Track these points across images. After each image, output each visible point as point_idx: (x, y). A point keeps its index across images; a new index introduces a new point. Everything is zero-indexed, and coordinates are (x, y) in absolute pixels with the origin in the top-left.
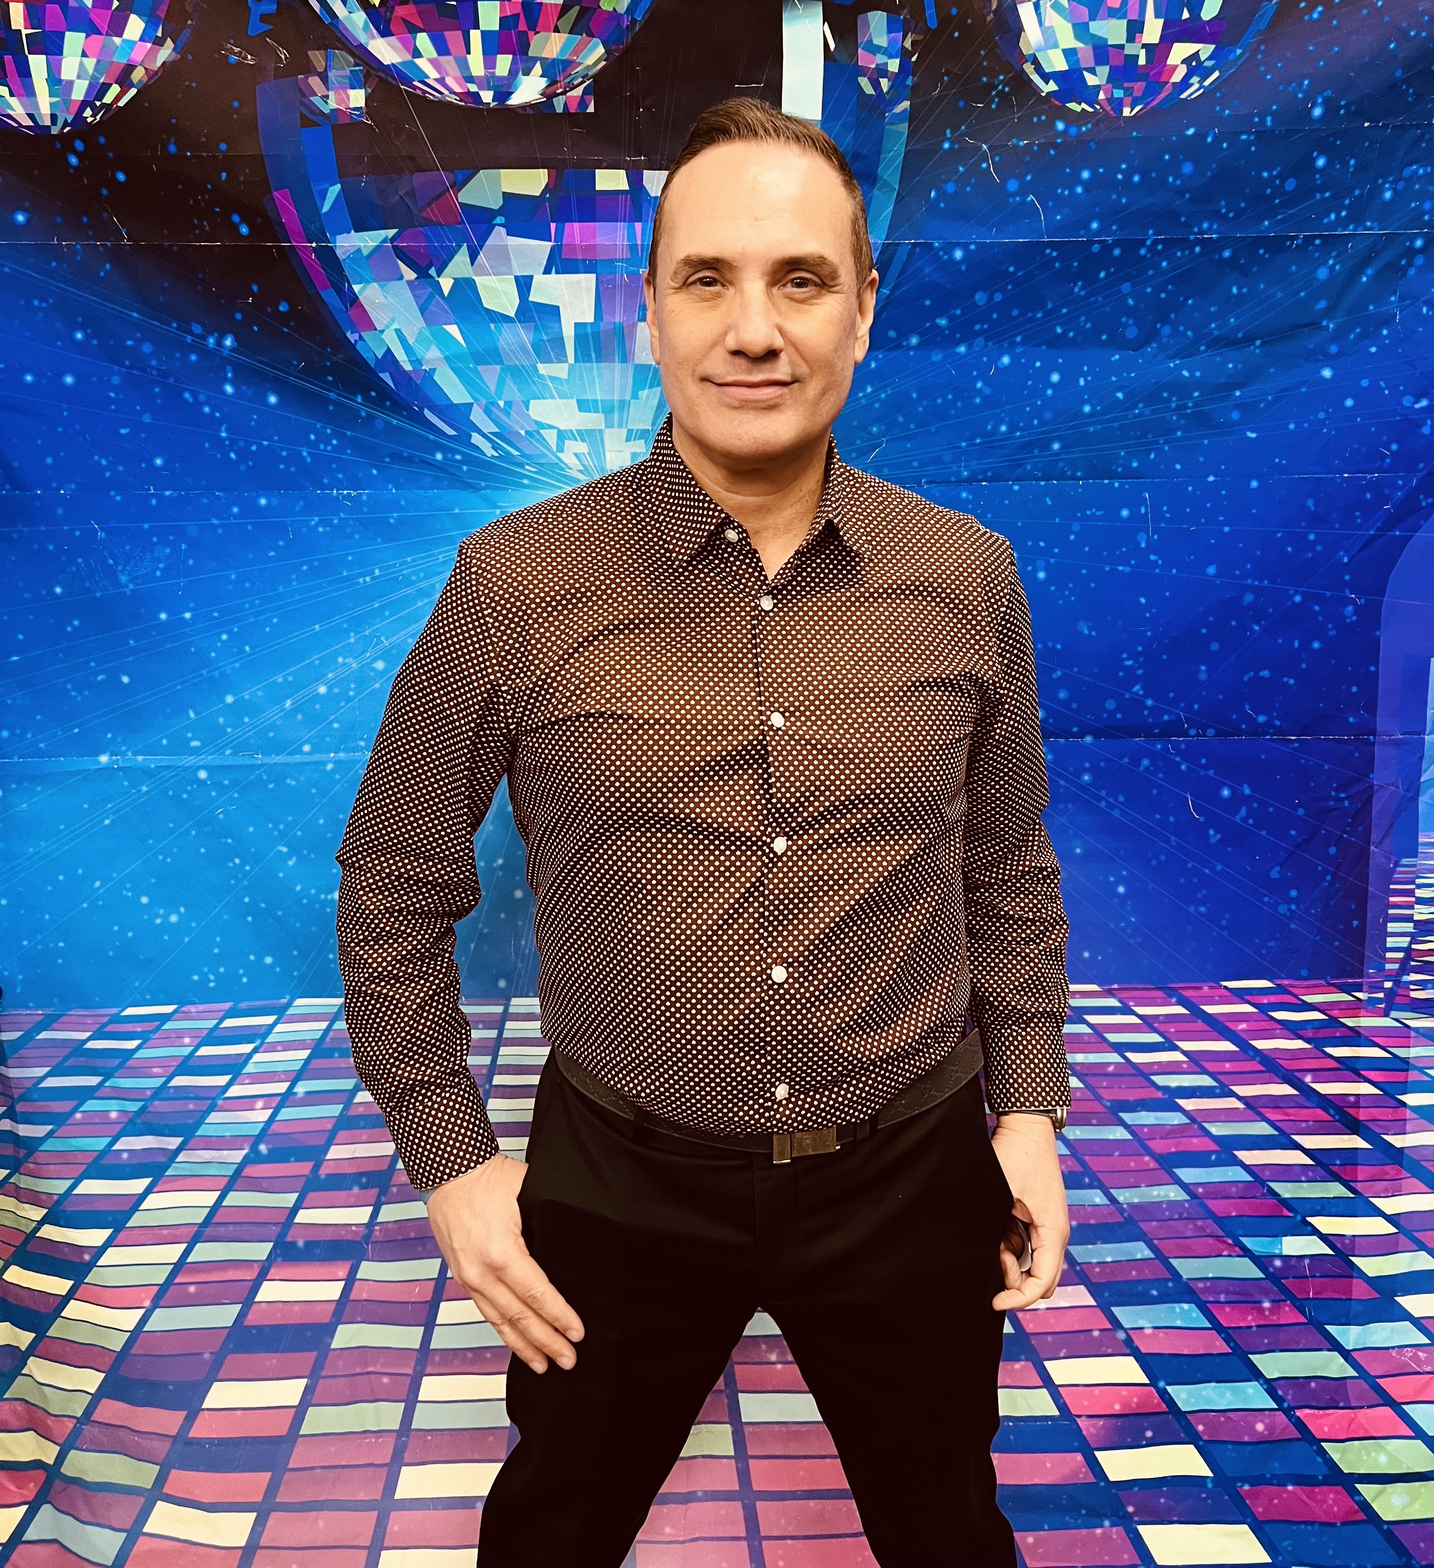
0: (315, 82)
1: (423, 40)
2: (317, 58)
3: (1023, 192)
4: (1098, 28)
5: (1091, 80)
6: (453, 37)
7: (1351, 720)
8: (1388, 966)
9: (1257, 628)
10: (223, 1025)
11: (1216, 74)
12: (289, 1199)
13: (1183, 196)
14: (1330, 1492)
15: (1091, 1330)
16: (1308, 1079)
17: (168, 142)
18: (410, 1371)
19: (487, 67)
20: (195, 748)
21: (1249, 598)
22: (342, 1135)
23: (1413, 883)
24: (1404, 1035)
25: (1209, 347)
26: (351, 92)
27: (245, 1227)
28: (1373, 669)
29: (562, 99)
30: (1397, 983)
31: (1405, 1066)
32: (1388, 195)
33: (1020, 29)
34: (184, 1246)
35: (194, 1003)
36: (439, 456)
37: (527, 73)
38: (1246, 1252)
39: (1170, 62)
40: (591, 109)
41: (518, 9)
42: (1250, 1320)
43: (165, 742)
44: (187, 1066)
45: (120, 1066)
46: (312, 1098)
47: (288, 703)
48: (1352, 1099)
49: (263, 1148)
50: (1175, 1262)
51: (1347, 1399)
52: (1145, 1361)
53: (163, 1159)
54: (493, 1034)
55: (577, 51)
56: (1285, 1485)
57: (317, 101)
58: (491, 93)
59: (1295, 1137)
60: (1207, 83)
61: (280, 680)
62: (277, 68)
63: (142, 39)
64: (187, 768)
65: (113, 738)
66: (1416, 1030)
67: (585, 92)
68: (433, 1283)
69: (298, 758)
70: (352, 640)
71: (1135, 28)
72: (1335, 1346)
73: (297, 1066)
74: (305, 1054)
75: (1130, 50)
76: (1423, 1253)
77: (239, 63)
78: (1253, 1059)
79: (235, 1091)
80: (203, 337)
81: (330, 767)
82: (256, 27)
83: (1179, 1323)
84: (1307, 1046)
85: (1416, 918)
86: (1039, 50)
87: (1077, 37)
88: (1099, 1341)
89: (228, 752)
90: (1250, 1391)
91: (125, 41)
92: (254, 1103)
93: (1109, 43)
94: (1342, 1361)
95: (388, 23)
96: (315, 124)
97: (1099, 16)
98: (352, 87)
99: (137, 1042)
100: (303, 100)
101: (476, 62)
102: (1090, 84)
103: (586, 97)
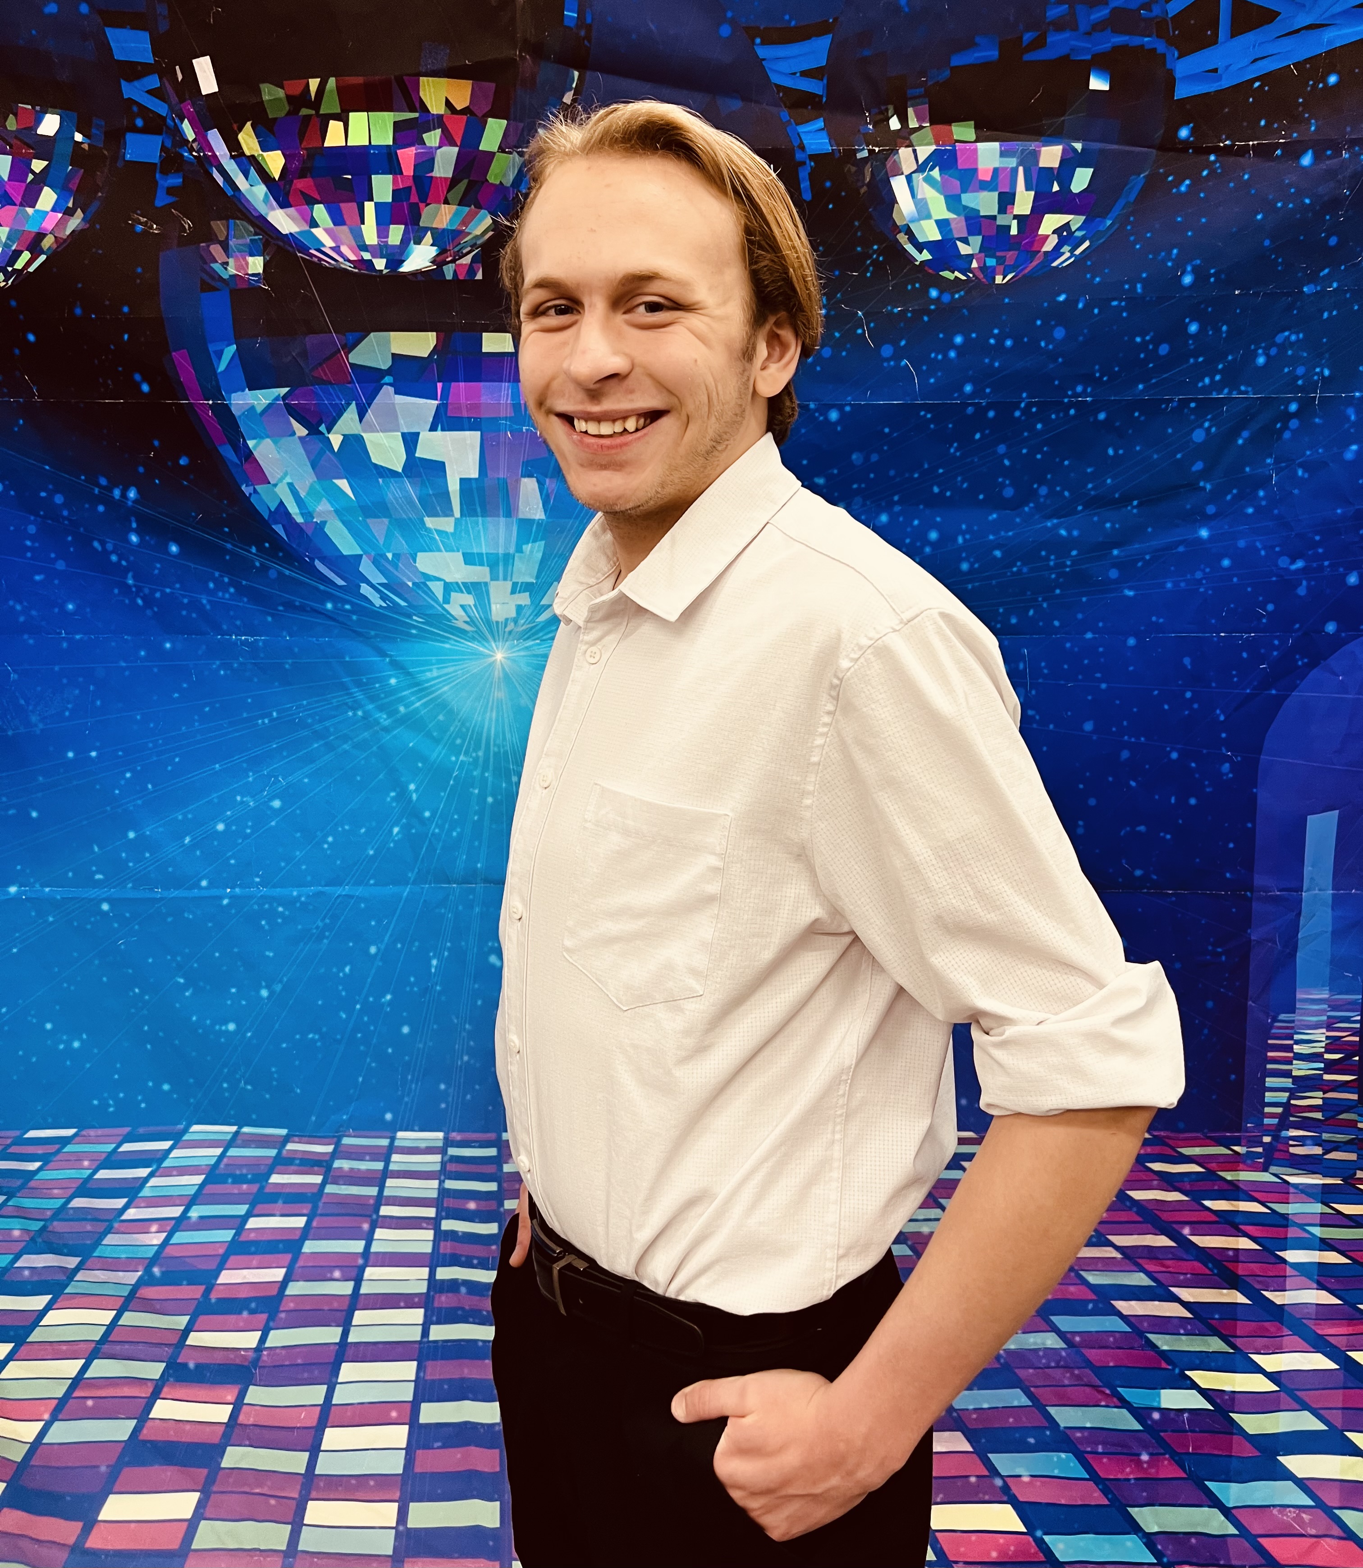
0: (216, 249)
1: (319, 211)
2: (218, 226)
3: (898, 355)
4: (969, 199)
5: (964, 249)
6: (349, 209)
7: (1228, 875)
8: (1267, 1121)
9: (1133, 784)
10: (121, 1149)
11: (1087, 244)
12: (182, 1321)
13: (1056, 360)
15: (968, 1477)
16: (1186, 1231)
17: (74, 305)
18: (296, 1495)
19: (379, 237)
20: (99, 880)
21: (1125, 754)
22: (233, 1259)
23: (1292, 1038)
24: (1283, 1191)
25: (1085, 508)
26: (250, 259)
27: (141, 1347)
28: (1249, 825)
29: (452, 266)
30: (1276, 1138)
31: (1284, 1222)
32: (1262, 361)
33: (893, 201)
34: (83, 1361)
35: (93, 1127)
36: (329, 606)
37: (418, 242)
38: (1124, 1403)
39: (1040, 232)
40: (479, 276)
41: (410, 183)
42: (1129, 1473)
43: (70, 874)
44: (87, 1189)
45: (22, 1187)
46: (206, 1223)
47: (187, 840)
48: (1231, 1253)
49: (156, 1270)
50: (1052, 1410)
51: (1228, 1557)
52: (1022, 1509)
53: (62, 1277)
54: (379, 1166)
55: (466, 222)
57: (218, 267)
58: (384, 261)
59: (1172, 1289)
60: (1078, 252)
61: (180, 817)
62: (180, 237)
63: (54, 210)
64: (92, 900)
65: (23, 870)
66: (1296, 1186)
67: (473, 261)
68: (319, 1408)
69: (196, 892)
70: (250, 779)
71: (1006, 200)
72: (1215, 1502)
73: (192, 1191)
74: (199, 1179)
75: (1001, 220)
76: (1306, 1413)
77: (144, 232)
78: (1130, 1209)
79: (132, 1214)
80: (110, 489)
81: (225, 902)
82: (162, 200)
83: (1056, 1473)
84: (1186, 1198)
85: (1294, 1073)
86: (912, 221)
87: (949, 209)
88: (976, 1489)
89: (130, 885)
90: (1129, 1544)
91: (38, 211)
92: (149, 1227)
93: (982, 214)
94: (1223, 1518)
95: (287, 194)
96: (217, 289)
97: (970, 188)
98: (252, 255)
99: (37, 1165)
100: (205, 266)
101: (370, 232)
102: (962, 253)
103: (474, 265)
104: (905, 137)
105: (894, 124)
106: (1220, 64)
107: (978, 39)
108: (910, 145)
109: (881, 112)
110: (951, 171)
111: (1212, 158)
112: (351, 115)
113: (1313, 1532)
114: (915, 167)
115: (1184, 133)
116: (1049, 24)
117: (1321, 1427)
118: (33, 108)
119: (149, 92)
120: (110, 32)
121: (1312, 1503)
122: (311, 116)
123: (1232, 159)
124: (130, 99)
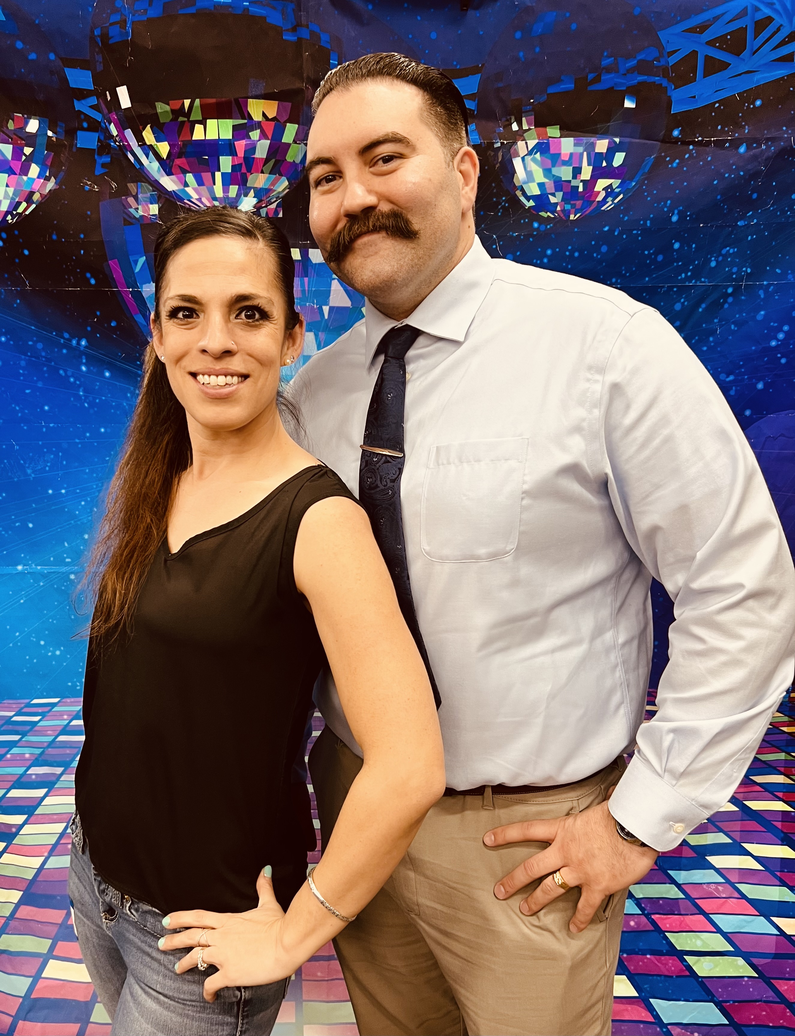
0: (131, 200)
1: (190, 178)
2: (132, 187)
4: (556, 171)
5: (553, 200)
6: (206, 176)
11: (621, 196)
13: (602, 264)
14: (670, 959)
17: (52, 233)
19: (224, 192)
20: (68, 562)
26: (151, 206)
29: (265, 209)
32: (713, 264)
34: (65, 824)
35: (69, 697)
37: (246, 195)
39: (596, 189)
40: (281, 215)
41: (242, 161)
43: (52, 559)
44: (67, 731)
45: (31, 730)
51: (679, 910)
53: (53, 779)
55: (273, 184)
56: (646, 955)
57: (132, 210)
60: (616, 201)
62: (111, 193)
63: (38, 177)
64: (64, 573)
65: (25, 557)
67: (277, 206)
71: (577, 171)
72: (673, 881)
75: (574, 183)
76: (721, 834)
77: (91, 191)
82: (99, 171)
87: (545, 176)
90: (629, 906)
91: (29, 178)
93: (563, 179)
94: (677, 889)
95: (171, 168)
96: (131, 224)
97: (557, 164)
98: (152, 203)
99: (39, 718)
100: (125, 210)
101: (218, 190)
102: (552, 202)
103: (278, 209)
104: (521, 134)
105: (515, 127)
106: (697, 94)
107: (562, 78)
108: (524, 140)
109: (507, 120)
110: (546, 155)
111: (691, 147)
112: (208, 121)
113: (724, 896)
114: (526, 152)
115: (676, 133)
116: (604, 68)
117: (729, 841)
118: (23, 116)
119: (91, 107)
120: (66, 70)
121: (723, 881)
122: (184, 121)
123: (701, 148)
124: (79, 111)
